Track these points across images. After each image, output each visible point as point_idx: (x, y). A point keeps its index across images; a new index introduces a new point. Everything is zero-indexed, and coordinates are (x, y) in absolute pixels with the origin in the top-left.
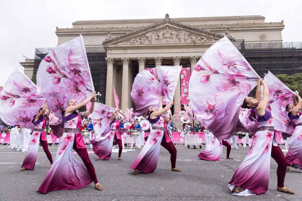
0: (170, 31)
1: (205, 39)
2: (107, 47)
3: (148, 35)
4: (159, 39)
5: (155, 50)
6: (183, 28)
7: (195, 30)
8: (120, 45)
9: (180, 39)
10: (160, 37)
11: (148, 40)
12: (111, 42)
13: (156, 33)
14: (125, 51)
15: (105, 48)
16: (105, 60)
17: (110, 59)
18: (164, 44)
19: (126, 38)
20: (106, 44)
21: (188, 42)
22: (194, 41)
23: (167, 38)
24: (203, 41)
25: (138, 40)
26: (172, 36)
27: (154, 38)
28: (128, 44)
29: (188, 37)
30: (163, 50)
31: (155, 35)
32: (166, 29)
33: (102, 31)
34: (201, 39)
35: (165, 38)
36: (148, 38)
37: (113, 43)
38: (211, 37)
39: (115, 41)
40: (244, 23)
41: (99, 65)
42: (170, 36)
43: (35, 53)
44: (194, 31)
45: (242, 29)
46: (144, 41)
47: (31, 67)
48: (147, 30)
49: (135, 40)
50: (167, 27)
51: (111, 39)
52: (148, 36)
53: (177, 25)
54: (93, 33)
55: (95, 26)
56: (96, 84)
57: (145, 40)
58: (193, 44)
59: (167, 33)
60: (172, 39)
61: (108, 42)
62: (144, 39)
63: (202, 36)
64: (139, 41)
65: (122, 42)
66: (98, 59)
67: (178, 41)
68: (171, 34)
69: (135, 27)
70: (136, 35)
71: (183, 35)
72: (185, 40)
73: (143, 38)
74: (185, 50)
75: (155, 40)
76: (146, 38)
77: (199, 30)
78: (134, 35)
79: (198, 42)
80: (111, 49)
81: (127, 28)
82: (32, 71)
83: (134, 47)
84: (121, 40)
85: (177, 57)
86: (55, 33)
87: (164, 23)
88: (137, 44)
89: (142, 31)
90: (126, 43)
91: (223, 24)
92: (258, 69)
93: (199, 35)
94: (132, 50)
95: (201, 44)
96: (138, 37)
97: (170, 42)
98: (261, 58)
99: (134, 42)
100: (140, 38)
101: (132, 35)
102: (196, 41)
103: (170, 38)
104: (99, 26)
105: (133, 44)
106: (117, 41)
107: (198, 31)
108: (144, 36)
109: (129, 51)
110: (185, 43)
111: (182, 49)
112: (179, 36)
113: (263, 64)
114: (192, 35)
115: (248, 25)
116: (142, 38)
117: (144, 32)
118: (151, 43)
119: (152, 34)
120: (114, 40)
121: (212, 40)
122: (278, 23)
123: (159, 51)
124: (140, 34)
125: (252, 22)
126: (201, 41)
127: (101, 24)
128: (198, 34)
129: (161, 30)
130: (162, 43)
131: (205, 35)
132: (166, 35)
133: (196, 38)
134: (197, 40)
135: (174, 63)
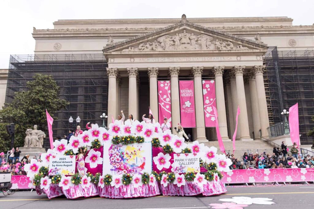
0: (188, 35)
1: (232, 45)
2: (109, 55)
3: (161, 39)
4: (174, 45)
5: (171, 58)
6: (204, 31)
7: (219, 34)
8: (126, 52)
9: (200, 45)
10: (176, 42)
11: (160, 45)
12: (113, 49)
13: (171, 37)
14: (132, 60)
15: (106, 56)
16: (106, 71)
17: (113, 70)
18: (181, 51)
19: (133, 44)
20: (108, 50)
21: (211, 50)
22: (218, 48)
23: (185, 43)
24: (229, 48)
25: (148, 45)
26: (191, 41)
27: (169, 43)
28: (136, 51)
29: (210, 43)
30: (180, 58)
31: (169, 40)
32: (183, 32)
33: (93, 34)
34: (226, 46)
35: (182, 44)
36: (161, 43)
37: (116, 49)
38: (239, 43)
39: (120, 47)
40: (269, 26)
41: (95, 77)
42: (189, 41)
43: (10, 61)
44: (217, 35)
45: (267, 33)
46: (156, 48)
47: (4, 79)
48: (160, 33)
49: (144, 46)
50: (185, 31)
51: (114, 45)
52: (161, 42)
53: (197, 28)
54: (82, 35)
55: (84, 27)
56: (91, 101)
57: (158, 46)
58: (217, 52)
59: (185, 38)
60: (191, 45)
61: (110, 49)
62: (156, 45)
63: (228, 42)
64: (150, 48)
65: (128, 48)
66: (93, 69)
67: (198, 48)
68: (189, 39)
69: (136, 29)
70: (146, 40)
71: (205, 40)
72: (207, 46)
73: (155, 43)
74: (207, 59)
75: (170, 46)
76: (158, 43)
77: (225, 35)
78: (143, 39)
79: (224, 49)
80: (114, 56)
81: (126, 29)
82: (5, 84)
83: (143, 54)
84: (126, 46)
85: (198, 67)
86: (32, 35)
87: (181, 26)
88: (148, 51)
89: (153, 34)
90: (133, 50)
91: (244, 27)
92: (294, 81)
93: (224, 40)
94: (141, 59)
95: (227, 52)
96: (148, 42)
97: (188, 49)
98: (296, 68)
99: (143, 49)
100: (151, 44)
101: (140, 40)
102: (221, 48)
103: (188, 43)
104: (90, 27)
105: (142, 51)
106: (121, 48)
107: (223, 35)
108: (155, 41)
109: (137, 60)
110: (207, 50)
111: (203, 57)
112: (199, 41)
113: (299, 76)
114: (216, 41)
115: (275, 28)
116: (153, 43)
117: (156, 36)
118: (164, 49)
119: (166, 38)
120: (118, 46)
121: (240, 47)
122: (309, 26)
123: (175, 59)
124: (150, 38)
125: (278, 24)
126: (227, 48)
127: (91, 24)
128: (222, 39)
129: (177, 34)
130: (178, 50)
131: (231, 40)
132: (184, 40)
133: (220, 43)
134: (221, 46)
135: (194, 75)
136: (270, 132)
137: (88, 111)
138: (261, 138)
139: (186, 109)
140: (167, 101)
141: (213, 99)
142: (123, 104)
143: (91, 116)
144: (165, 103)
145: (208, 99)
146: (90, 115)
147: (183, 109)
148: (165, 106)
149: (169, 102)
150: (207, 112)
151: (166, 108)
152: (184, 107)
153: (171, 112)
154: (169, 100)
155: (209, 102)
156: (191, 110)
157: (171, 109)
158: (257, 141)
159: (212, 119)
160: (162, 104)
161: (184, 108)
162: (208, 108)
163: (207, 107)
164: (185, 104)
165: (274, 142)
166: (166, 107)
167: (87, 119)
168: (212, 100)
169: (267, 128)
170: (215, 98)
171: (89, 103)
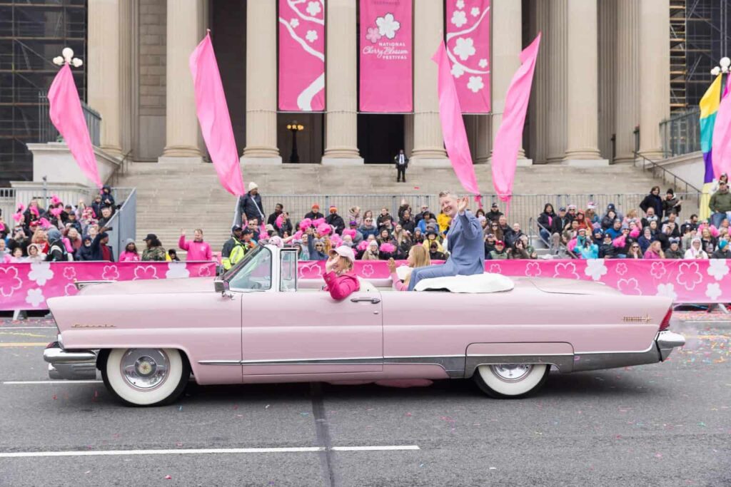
136: (669, 138)
137: (15, 38)
138: (636, 157)
139: (381, 44)
140: (309, 15)
141: (482, 11)
142: (149, 19)
143: (27, 59)
144: (301, 21)
145: (463, 9)
146: (25, 54)
147: (370, 43)
148: (301, 31)
149: (318, 16)
150: (458, 58)
151: (308, 42)
152: (372, 35)
153: (325, 53)
154: (319, 10)
155: (464, 21)
156: (399, 48)
157: (323, 45)
158: (618, 168)
159: (470, 86)
160: (291, 25)
161: (374, 41)
162: (460, 41)
163: (457, 37)
164: (378, 27)
165: (676, 171)
166: (307, 37)
167: (11, 68)
168: (475, 12)
169: (661, 125)
170: (488, 8)
171: (16, 8)
